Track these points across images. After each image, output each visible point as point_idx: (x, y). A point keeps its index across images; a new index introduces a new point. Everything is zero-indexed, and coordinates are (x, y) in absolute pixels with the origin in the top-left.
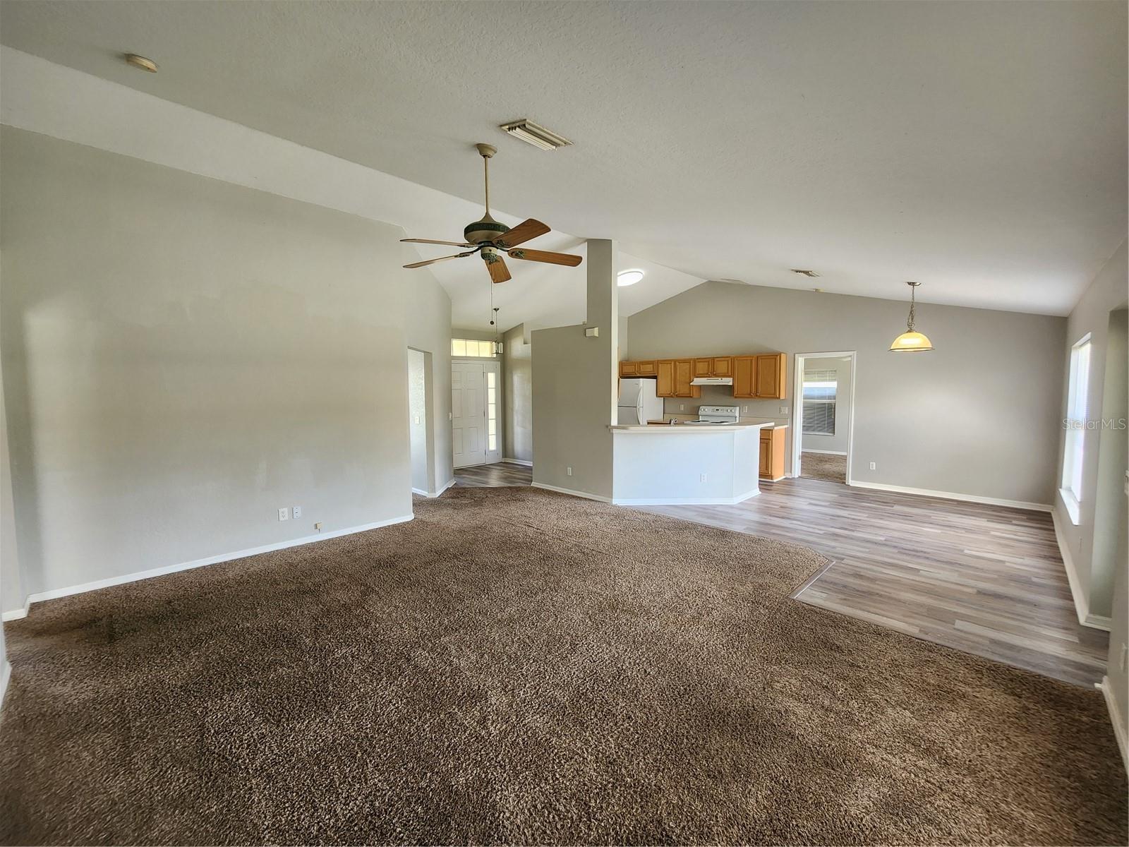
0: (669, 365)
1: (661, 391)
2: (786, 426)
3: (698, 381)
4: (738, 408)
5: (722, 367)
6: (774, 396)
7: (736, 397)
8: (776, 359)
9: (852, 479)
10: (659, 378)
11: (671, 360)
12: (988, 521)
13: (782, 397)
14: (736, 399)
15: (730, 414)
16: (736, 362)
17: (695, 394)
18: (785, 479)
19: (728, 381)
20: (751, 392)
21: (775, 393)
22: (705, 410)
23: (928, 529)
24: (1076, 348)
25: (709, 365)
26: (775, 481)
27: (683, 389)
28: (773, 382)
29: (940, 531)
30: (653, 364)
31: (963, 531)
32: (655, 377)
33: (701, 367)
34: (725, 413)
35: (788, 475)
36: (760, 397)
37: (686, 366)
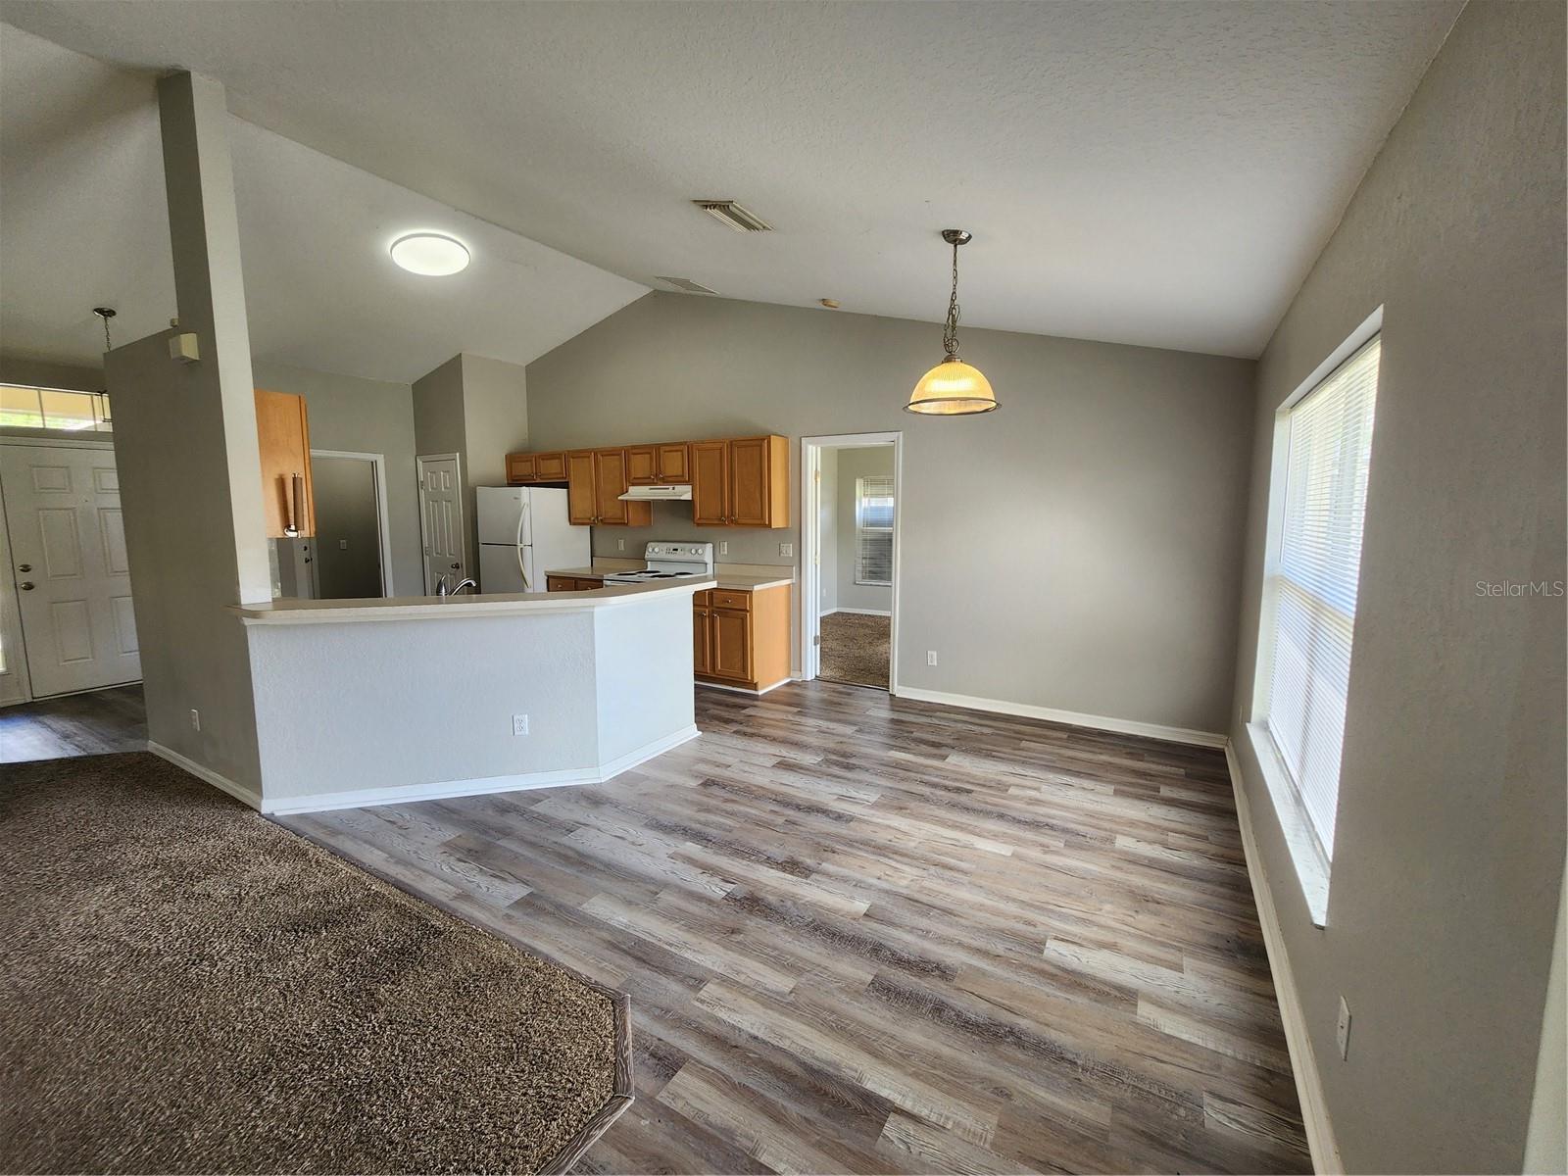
0: (586, 460)
1: (577, 514)
2: (787, 582)
3: (638, 493)
4: (709, 547)
5: (674, 464)
6: (760, 522)
7: (698, 525)
8: (761, 446)
9: (899, 684)
10: (572, 485)
11: (589, 451)
12: (1117, 793)
13: (778, 521)
14: (700, 528)
15: (696, 558)
16: (696, 455)
17: (633, 516)
18: (789, 685)
19: (684, 493)
20: (723, 514)
21: (762, 517)
22: (655, 551)
23: (991, 846)
24: (1283, 413)
25: (651, 458)
26: (760, 693)
27: (610, 510)
28: (758, 495)
29: (1006, 850)
30: (560, 458)
31: (1058, 844)
32: (565, 485)
33: (640, 465)
34: (688, 557)
35: (796, 677)
36: (737, 524)
37: (614, 462)
